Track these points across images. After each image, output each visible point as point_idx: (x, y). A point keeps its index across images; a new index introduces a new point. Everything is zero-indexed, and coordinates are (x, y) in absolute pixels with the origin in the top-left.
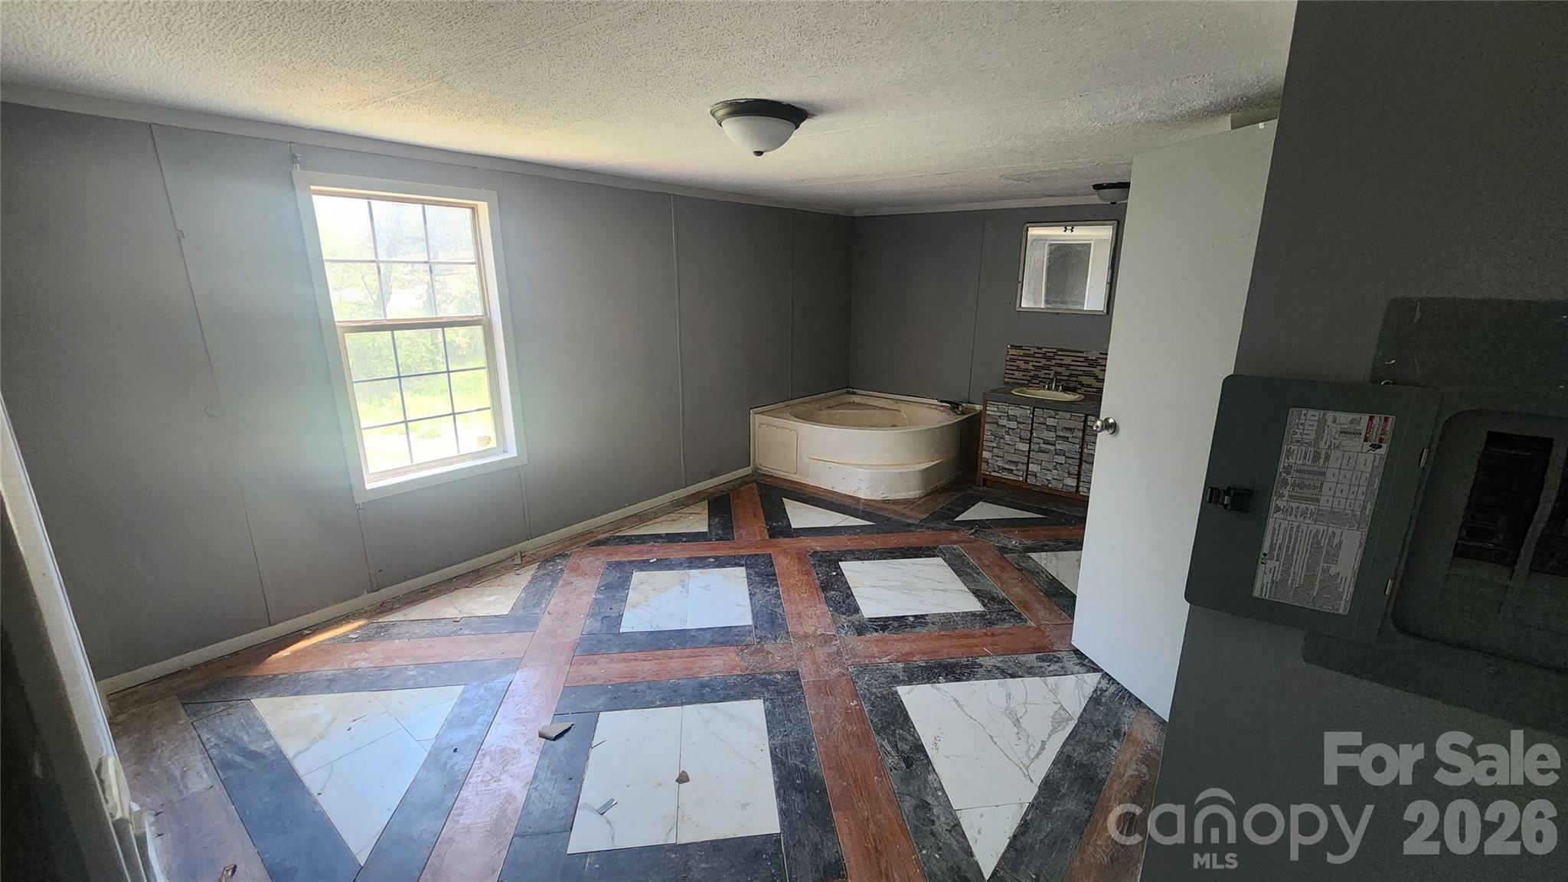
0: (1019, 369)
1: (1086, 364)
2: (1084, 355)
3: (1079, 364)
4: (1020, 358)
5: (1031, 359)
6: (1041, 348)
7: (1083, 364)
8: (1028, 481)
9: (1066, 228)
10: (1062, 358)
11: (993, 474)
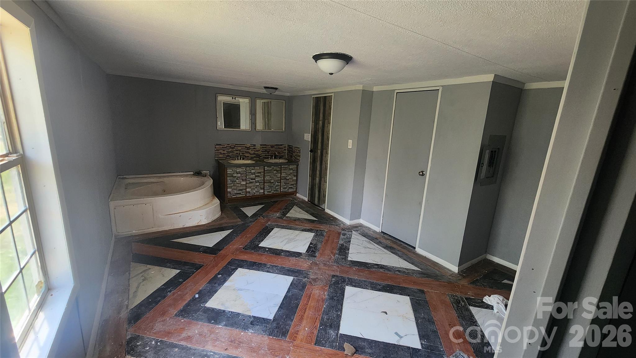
0: (221, 154)
1: (246, 149)
2: (245, 146)
3: (244, 149)
4: (221, 149)
5: (225, 149)
6: (229, 144)
7: (245, 149)
8: (247, 195)
9: (233, 97)
10: (237, 147)
11: (233, 197)
